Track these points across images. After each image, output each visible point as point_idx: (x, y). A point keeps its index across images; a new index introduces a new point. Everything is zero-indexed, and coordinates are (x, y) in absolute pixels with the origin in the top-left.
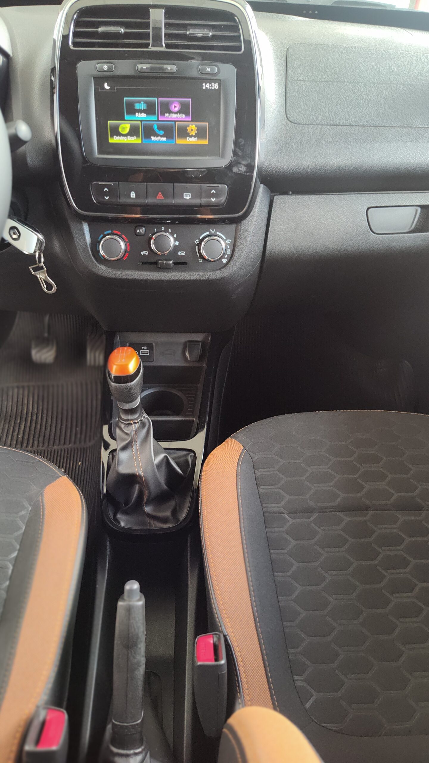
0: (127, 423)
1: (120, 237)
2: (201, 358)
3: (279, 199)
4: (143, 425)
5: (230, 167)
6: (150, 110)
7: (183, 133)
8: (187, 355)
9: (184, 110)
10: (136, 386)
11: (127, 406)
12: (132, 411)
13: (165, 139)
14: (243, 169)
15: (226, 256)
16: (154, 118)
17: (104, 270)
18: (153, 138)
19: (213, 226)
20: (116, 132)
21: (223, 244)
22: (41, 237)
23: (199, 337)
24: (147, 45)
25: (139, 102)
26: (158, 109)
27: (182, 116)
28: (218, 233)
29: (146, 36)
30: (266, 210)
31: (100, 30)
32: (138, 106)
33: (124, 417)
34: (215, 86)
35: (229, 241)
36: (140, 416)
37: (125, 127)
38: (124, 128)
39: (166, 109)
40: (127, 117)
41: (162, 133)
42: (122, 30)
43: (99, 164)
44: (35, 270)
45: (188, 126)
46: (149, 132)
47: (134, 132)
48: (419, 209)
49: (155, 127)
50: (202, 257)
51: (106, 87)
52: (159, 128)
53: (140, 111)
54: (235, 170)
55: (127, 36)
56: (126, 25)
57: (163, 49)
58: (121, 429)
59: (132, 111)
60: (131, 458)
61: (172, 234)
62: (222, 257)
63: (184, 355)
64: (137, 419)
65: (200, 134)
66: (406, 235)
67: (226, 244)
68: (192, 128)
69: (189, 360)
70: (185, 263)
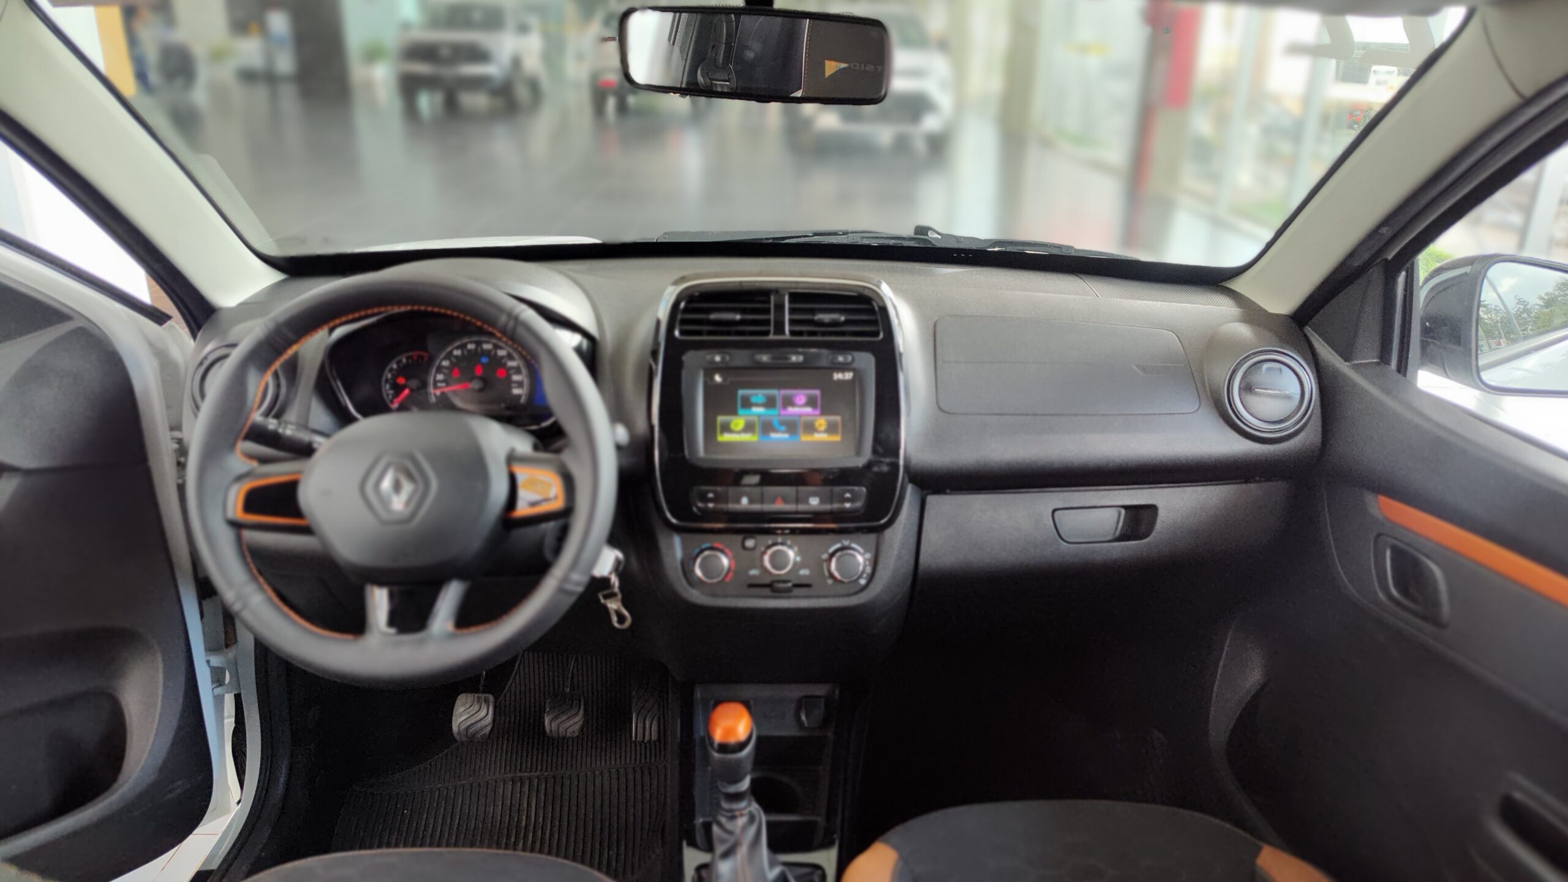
0: (729, 814)
1: (722, 551)
2: (825, 723)
3: (932, 500)
4: (752, 819)
5: (869, 466)
6: (770, 403)
7: (810, 428)
8: (803, 718)
9: (811, 402)
10: (747, 757)
11: (732, 789)
12: (737, 797)
13: (786, 436)
14: (885, 469)
15: (865, 575)
16: (773, 412)
17: (696, 596)
18: (774, 435)
19: (845, 536)
20: (726, 428)
21: (860, 559)
22: (620, 555)
23: (820, 690)
24: (767, 333)
25: (756, 395)
26: (779, 402)
27: (809, 410)
28: (854, 545)
29: (767, 322)
30: (916, 514)
31: (713, 316)
32: (754, 400)
33: (725, 805)
34: (849, 376)
35: (868, 556)
36: (749, 805)
37: (738, 423)
38: (737, 425)
39: (788, 402)
40: (741, 411)
41: (783, 428)
42: (738, 317)
43: (705, 465)
44: (606, 597)
45: (816, 420)
46: (767, 427)
47: (749, 428)
48: (1123, 511)
49: (775, 422)
50: (832, 576)
51: (718, 378)
52: (782, 423)
53: (757, 405)
54: (875, 469)
55: (742, 322)
56: (743, 311)
57: (787, 335)
58: (720, 825)
59: (747, 403)
60: (735, 871)
61: (790, 547)
62: (860, 577)
63: (798, 718)
64: (744, 809)
65: (831, 429)
66: (1110, 544)
67: (865, 560)
68: (821, 422)
69: (806, 725)
70: (808, 586)
